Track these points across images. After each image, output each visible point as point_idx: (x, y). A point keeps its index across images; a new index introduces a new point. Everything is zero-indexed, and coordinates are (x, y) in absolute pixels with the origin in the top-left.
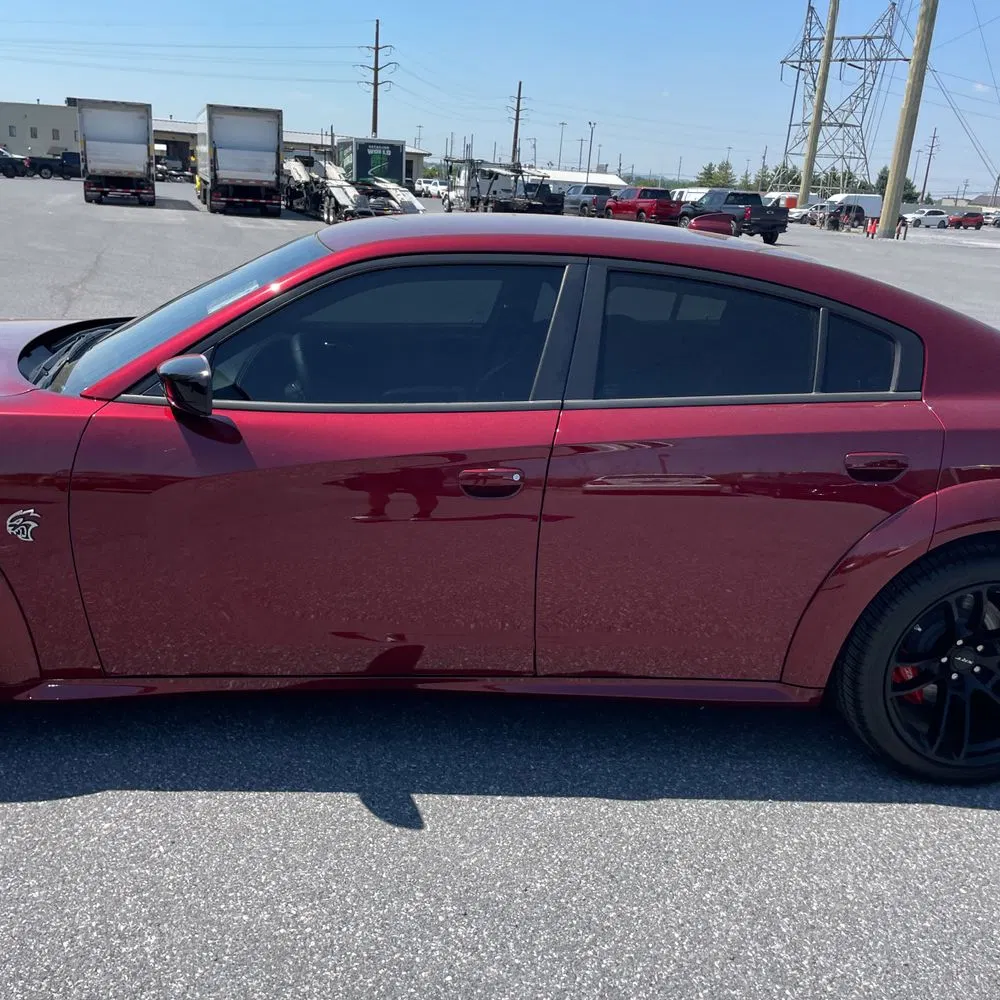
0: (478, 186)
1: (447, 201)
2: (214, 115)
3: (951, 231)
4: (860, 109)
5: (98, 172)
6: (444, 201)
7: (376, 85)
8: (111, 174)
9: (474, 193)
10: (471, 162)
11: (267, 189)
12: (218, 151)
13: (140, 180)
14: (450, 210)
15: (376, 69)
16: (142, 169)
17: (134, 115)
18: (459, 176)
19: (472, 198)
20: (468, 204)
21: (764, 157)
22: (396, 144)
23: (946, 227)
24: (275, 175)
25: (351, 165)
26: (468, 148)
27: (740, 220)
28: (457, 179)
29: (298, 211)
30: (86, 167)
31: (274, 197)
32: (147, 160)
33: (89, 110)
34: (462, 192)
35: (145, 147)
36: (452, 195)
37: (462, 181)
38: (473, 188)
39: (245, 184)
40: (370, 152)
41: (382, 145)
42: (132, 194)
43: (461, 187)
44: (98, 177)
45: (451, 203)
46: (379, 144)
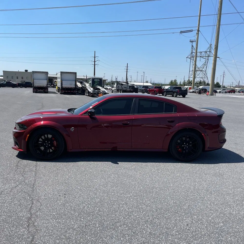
1: (112, 90)
2: (62, 74)
3: (228, 94)
4: (205, 67)
6: (111, 90)
7: (95, 65)
8: (39, 86)
9: (118, 88)
10: (117, 82)
11: (73, 89)
12: (63, 81)
13: (45, 88)
15: (95, 62)
17: (44, 74)
20: (117, 91)
21: (184, 78)
22: (101, 78)
23: (227, 93)
24: (75, 86)
25: (91, 83)
26: (116, 79)
27: (177, 92)
28: (114, 85)
30: (34, 85)
32: (47, 83)
33: (35, 73)
34: (115, 88)
37: (115, 86)
39: (68, 88)
40: (95, 80)
41: (98, 79)
42: (43, 91)
43: (115, 87)
44: (36, 87)
45: (113, 91)
46: (97, 79)
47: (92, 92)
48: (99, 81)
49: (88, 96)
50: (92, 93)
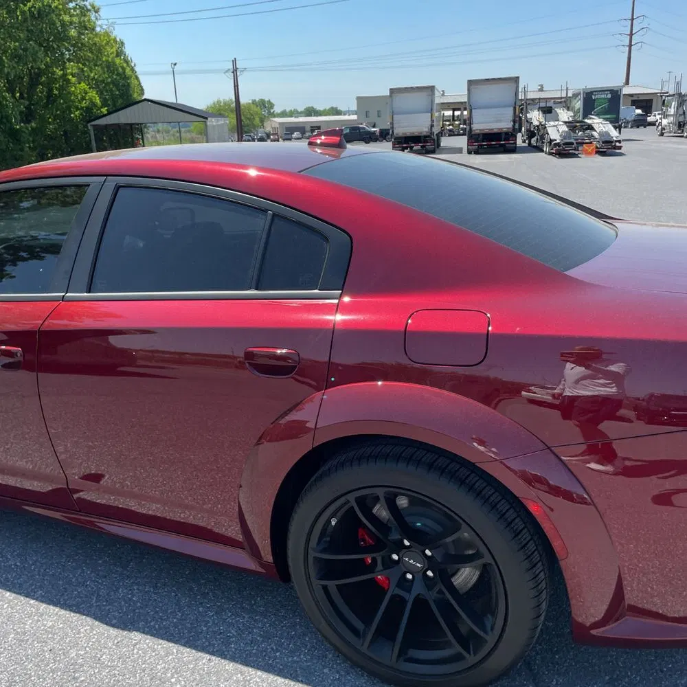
0: (684, 113)
1: (660, 127)
2: (472, 87)
5: (400, 135)
6: (658, 127)
7: (630, 46)
8: (408, 135)
9: (681, 119)
10: (680, 95)
11: (507, 134)
12: (473, 111)
13: (425, 137)
14: (662, 134)
15: (631, 35)
16: (427, 130)
17: (424, 94)
18: (670, 108)
19: (679, 122)
20: (676, 128)
22: (615, 89)
24: (512, 123)
25: (579, 109)
26: (678, 84)
28: (669, 109)
29: (534, 147)
30: (393, 132)
31: (511, 139)
32: (430, 123)
33: (396, 94)
34: (672, 118)
35: (430, 114)
36: (665, 122)
37: (672, 111)
38: (680, 115)
39: (490, 132)
40: (593, 97)
41: (607, 91)
42: (421, 146)
43: (671, 115)
44: (400, 138)
45: (663, 129)
46: (601, 91)
47: (558, 141)
48: (610, 100)
49: (551, 154)
50: (558, 145)
